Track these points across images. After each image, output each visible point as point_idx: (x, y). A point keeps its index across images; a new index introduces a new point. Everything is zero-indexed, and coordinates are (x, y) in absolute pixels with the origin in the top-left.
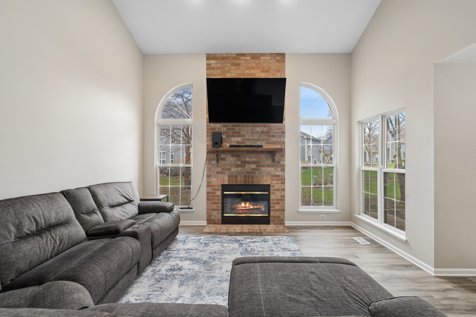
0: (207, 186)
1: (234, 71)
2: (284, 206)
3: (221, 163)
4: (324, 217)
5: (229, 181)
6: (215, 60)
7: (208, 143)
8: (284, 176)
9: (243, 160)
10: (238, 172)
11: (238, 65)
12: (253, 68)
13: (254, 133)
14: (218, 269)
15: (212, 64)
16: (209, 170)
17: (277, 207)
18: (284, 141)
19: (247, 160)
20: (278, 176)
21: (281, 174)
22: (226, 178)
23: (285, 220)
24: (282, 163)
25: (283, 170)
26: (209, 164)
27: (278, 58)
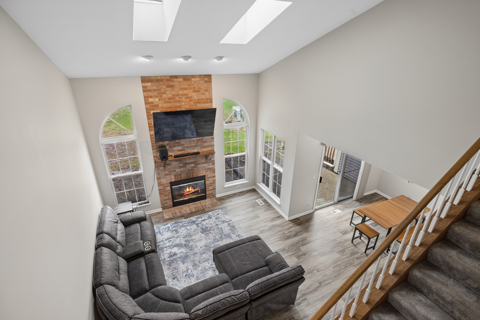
0: (159, 185)
1: (169, 92)
2: (215, 186)
3: (167, 167)
4: (239, 187)
5: (175, 178)
6: (150, 82)
7: (154, 155)
8: (214, 168)
9: (185, 162)
10: (181, 172)
11: (172, 86)
12: (186, 89)
13: (191, 142)
14: (195, 247)
15: (147, 86)
16: (158, 174)
17: (211, 188)
18: (213, 144)
19: (188, 161)
20: (211, 168)
21: (212, 167)
22: (173, 177)
23: (216, 194)
24: (212, 159)
25: (214, 164)
26: (158, 170)
27: (206, 79)
